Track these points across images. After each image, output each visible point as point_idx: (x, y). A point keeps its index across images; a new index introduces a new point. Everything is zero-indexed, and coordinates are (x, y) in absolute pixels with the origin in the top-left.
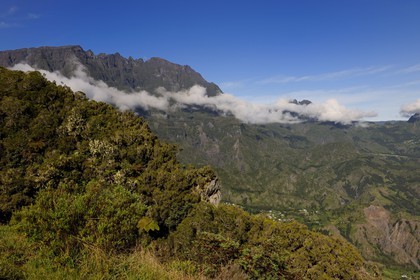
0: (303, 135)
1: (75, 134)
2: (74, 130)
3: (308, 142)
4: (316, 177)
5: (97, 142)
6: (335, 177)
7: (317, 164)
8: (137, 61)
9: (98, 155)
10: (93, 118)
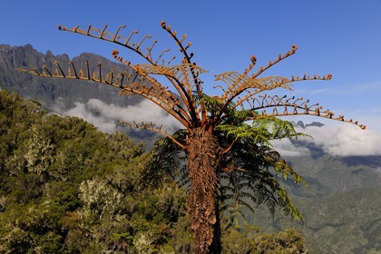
0: (312, 176)
1: (39, 169)
2: (37, 162)
3: (320, 187)
4: (335, 241)
5: (91, 184)
6: (365, 242)
7: (336, 221)
8: (58, 58)
9: (93, 206)
10: (68, 145)
